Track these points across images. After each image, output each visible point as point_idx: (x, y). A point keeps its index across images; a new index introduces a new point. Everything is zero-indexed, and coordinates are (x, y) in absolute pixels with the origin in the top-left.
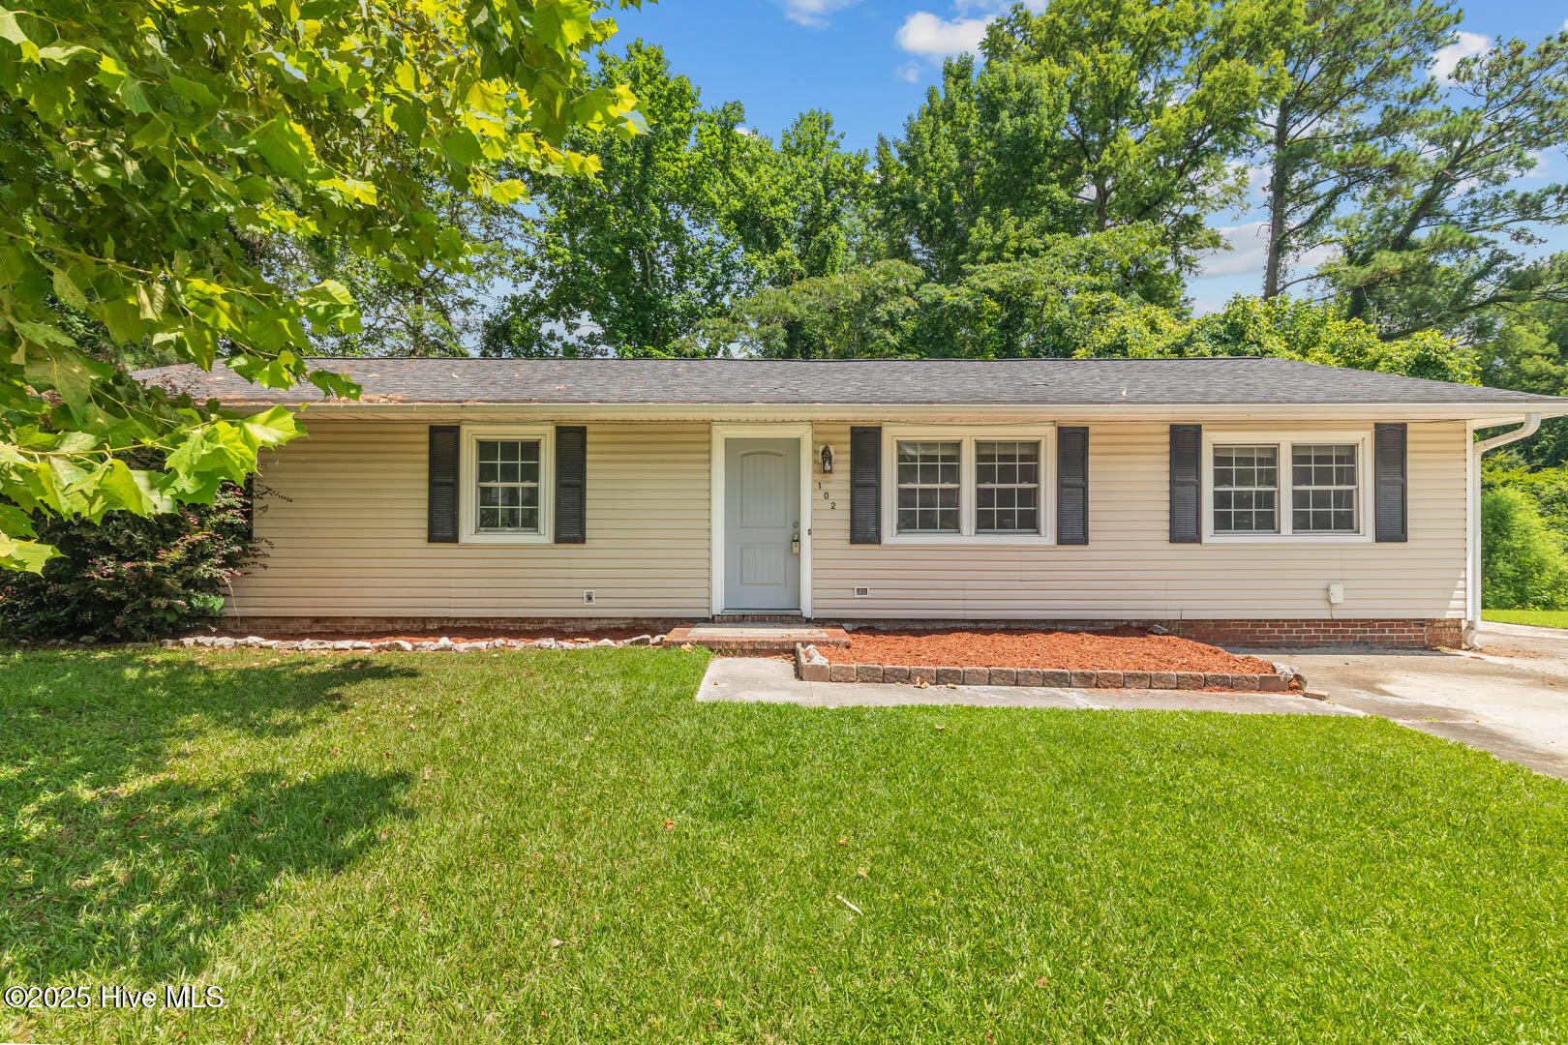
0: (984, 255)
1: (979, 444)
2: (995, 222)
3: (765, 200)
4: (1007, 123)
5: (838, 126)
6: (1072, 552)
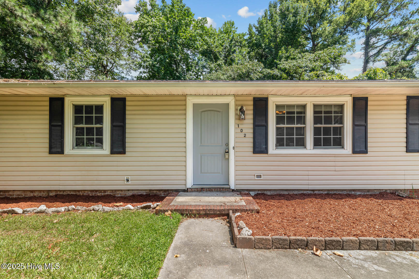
0: (283, 59)
1: (315, 106)
2: (287, 50)
5: (236, 25)
6: (360, 157)
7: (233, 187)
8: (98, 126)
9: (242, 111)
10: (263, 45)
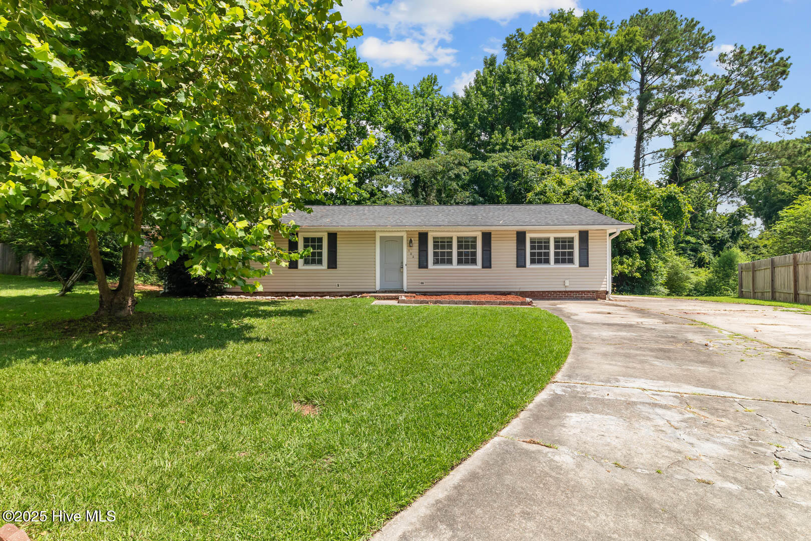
0: (497, 148)
1: (458, 238)
2: (503, 133)
3: (404, 119)
4: (509, 89)
5: (440, 82)
6: (487, 270)
7: (405, 290)
8: (319, 251)
9: (411, 241)
10: (472, 125)
